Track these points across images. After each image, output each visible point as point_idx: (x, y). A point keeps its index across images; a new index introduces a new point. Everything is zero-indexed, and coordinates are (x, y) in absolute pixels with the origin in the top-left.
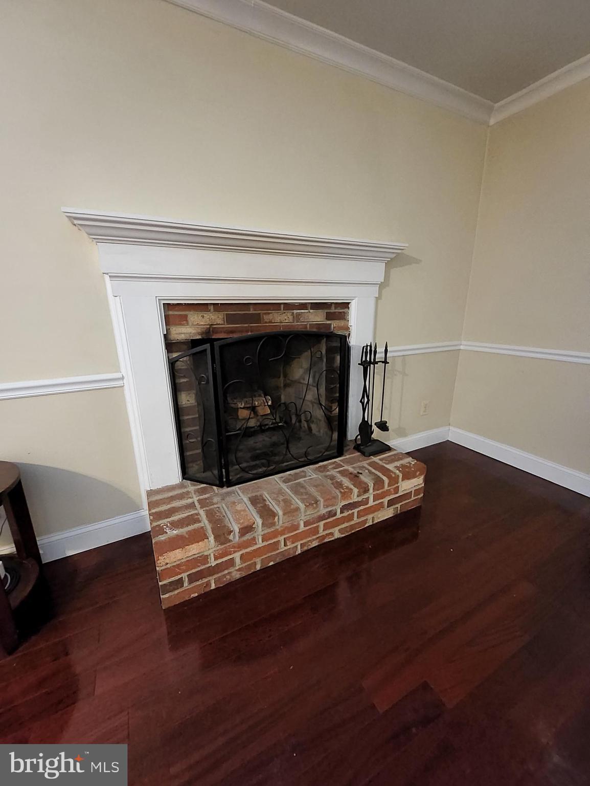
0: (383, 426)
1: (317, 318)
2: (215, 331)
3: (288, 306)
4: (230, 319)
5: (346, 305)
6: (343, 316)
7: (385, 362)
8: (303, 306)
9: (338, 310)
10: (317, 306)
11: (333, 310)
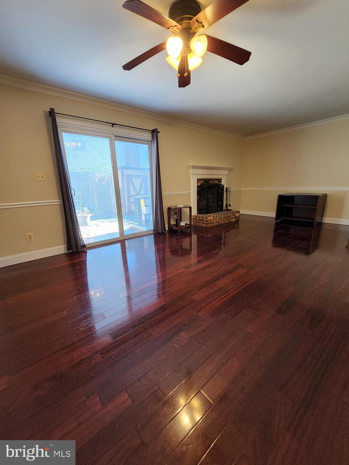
0: (230, 205)
1: (217, 182)
2: (203, 184)
3: (213, 180)
4: (204, 182)
5: (221, 179)
6: (221, 182)
7: (230, 191)
8: (215, 179)
9: (220, 180)
10: (217, 179)
11: (219, 180)
